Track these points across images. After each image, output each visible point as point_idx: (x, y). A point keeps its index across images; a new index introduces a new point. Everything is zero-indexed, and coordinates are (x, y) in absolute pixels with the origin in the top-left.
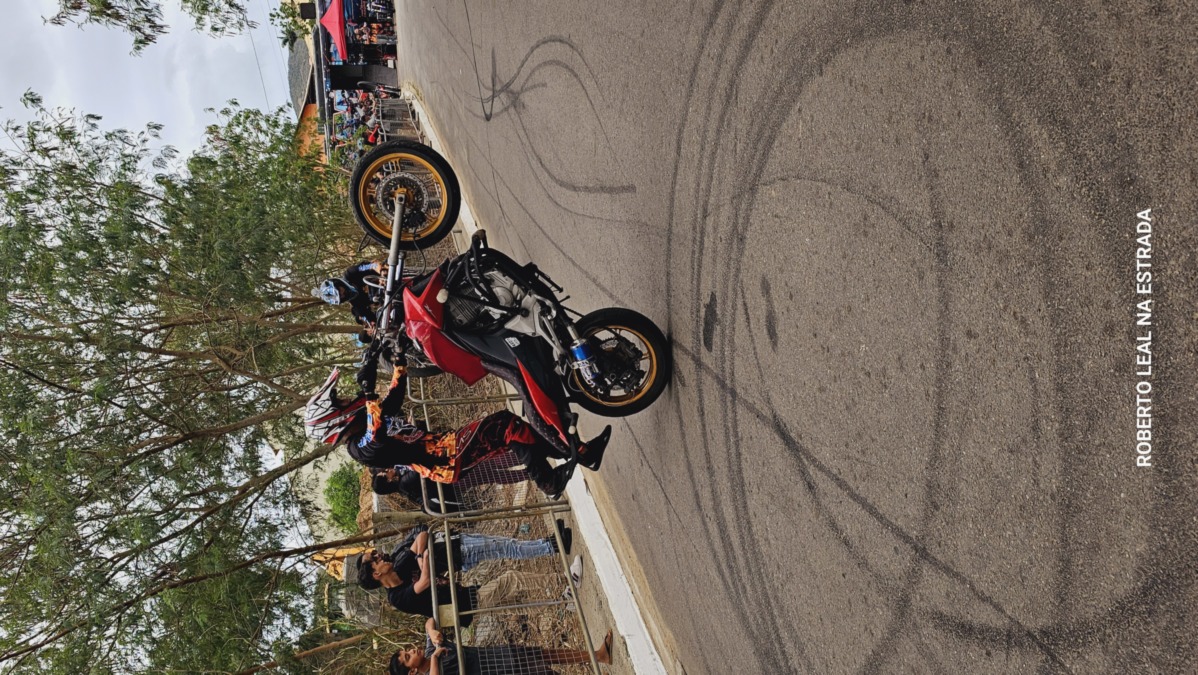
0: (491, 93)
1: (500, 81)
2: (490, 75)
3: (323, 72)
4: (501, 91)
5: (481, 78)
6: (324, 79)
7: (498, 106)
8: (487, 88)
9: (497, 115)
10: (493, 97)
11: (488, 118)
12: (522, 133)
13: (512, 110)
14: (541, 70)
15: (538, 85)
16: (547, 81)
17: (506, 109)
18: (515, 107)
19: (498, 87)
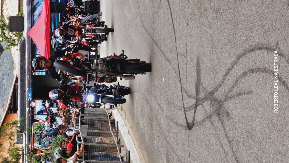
0: (193, 102)
1: (204, 89)
2: (194, 83)
3: (27, 82)
4: (205, 99)
5: (185, 87)
6: (27, 89)
7: (200, 114)
8: (190, 97)
9: (200, 123)
10: (196, 105)
11: (190, 127)
12: (225, 141)
13: (215, 118)
14: (247, 77)
15: (244, 93)
16: (253, 88)
17: (209, 117)
18: (219, 115)
19: (202, 95)
